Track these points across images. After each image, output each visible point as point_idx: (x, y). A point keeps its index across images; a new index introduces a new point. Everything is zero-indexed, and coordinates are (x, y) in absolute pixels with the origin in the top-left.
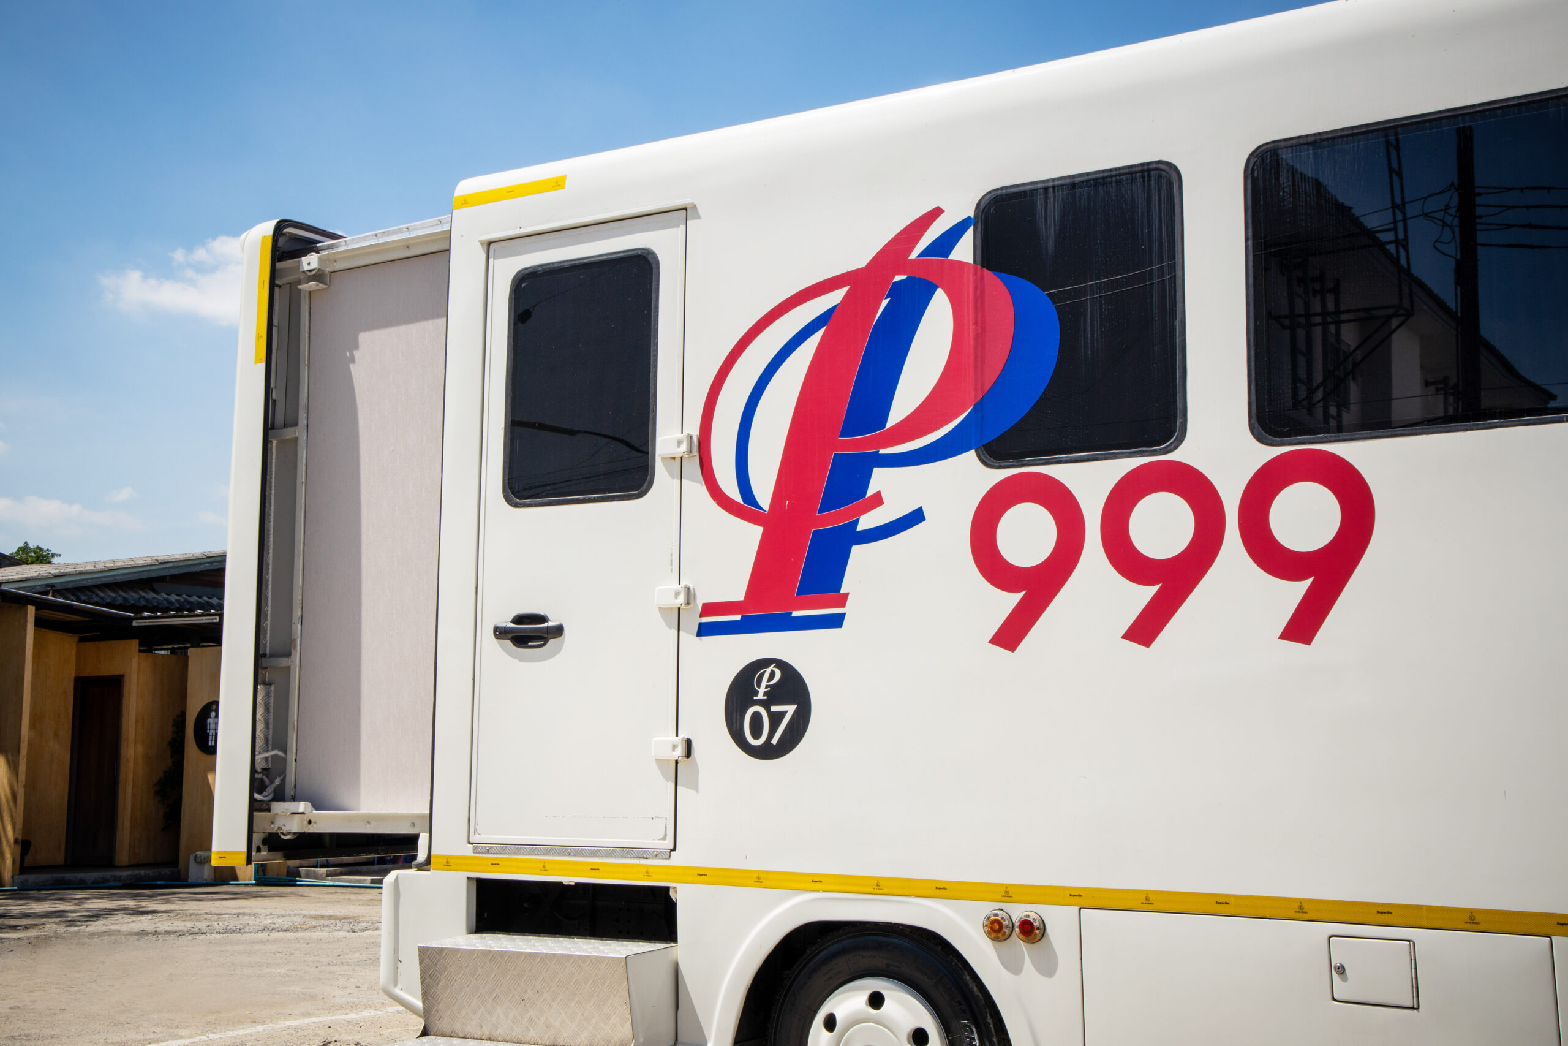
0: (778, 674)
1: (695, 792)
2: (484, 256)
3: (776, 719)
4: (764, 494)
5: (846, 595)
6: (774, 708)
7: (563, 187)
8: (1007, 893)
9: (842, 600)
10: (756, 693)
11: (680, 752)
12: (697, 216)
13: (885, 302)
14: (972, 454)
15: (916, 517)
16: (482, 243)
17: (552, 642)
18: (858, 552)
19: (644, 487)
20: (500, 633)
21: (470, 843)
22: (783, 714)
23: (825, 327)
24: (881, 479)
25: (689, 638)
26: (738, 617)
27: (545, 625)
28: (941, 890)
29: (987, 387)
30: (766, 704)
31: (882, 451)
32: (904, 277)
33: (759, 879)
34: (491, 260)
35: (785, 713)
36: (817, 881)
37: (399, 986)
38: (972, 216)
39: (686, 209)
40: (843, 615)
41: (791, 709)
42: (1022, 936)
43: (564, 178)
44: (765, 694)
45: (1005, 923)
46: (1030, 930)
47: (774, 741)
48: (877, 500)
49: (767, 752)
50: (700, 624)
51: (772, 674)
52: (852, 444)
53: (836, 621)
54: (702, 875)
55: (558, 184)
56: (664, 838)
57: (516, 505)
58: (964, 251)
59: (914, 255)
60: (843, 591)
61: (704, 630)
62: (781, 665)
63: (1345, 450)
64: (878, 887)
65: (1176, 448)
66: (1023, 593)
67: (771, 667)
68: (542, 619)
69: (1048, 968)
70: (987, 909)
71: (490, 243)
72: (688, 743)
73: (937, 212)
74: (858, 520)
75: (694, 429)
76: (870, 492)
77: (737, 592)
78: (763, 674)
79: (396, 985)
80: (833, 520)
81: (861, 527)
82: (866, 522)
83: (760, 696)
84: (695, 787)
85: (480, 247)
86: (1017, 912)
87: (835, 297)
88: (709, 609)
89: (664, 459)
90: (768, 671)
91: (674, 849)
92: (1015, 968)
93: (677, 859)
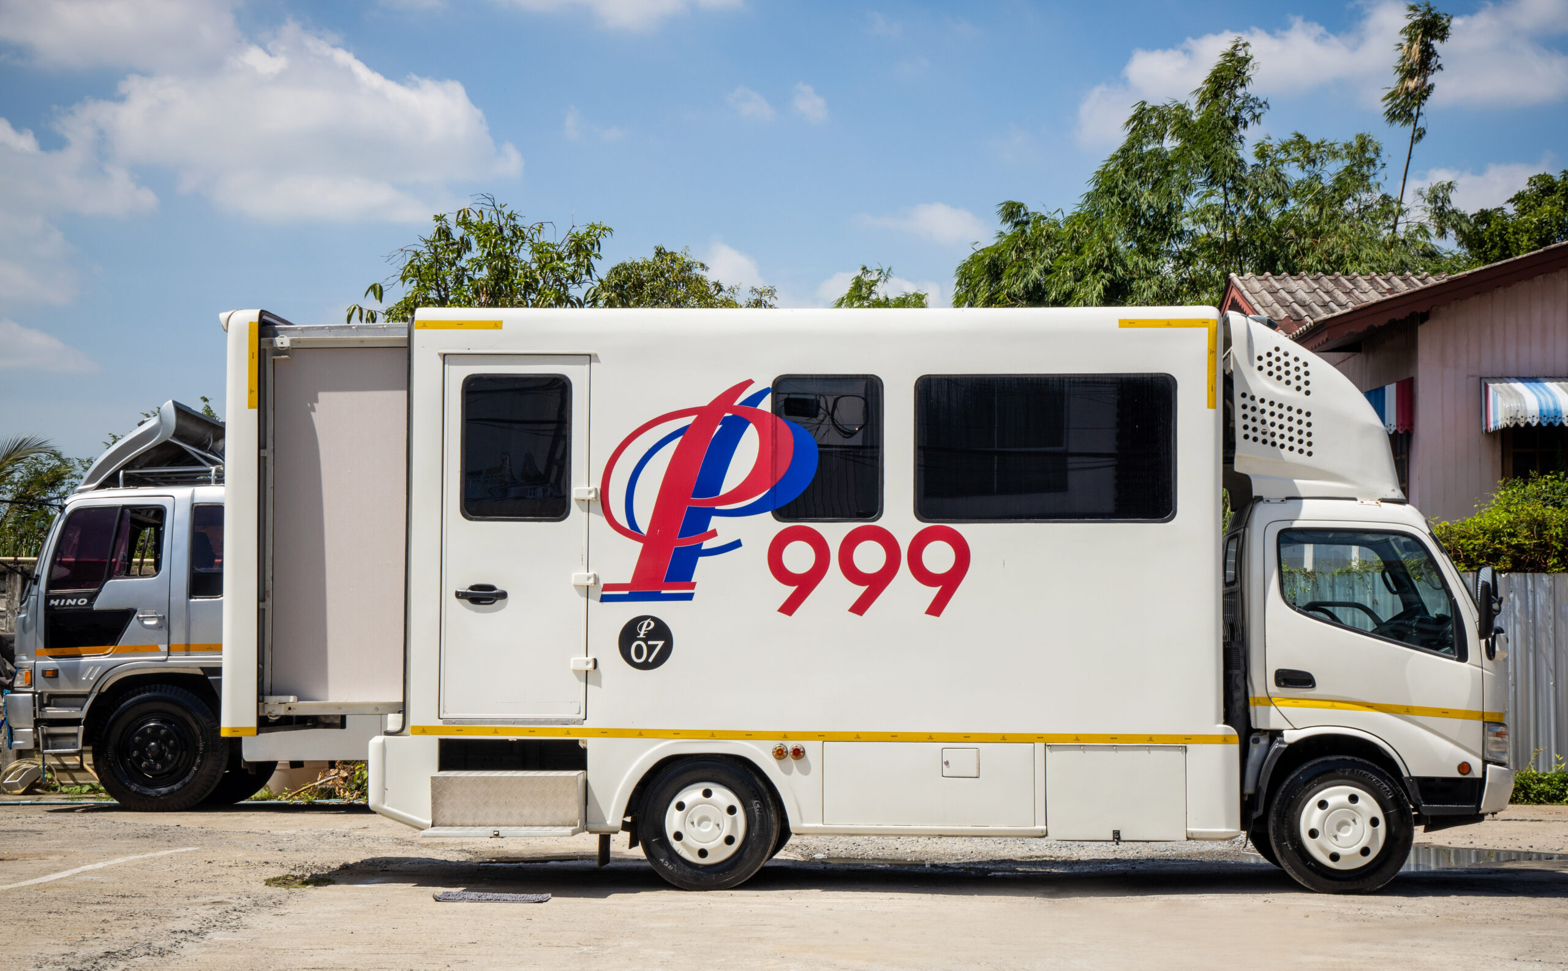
0: (653, 624)
1: (599, 688)
2: (441, 362)
3: (651, 649)
4: (644, 524)
5: (695, 584)
6: (650, 643)
7: (501, 328)
8: (785, 736)
9: (693, 586)
10: (639, 634)
11: (591, 666)
12: (598, 361)
13: (719, 427)
14: (769, 514)
15: (737, 544)
16: (440, 354)
17: (498, 602)
18: (701, 561)
19: (564, 515)
20: (459, 595)
21: (439, 718)
22: (655, 646)
23: (681, 437)
24: (715, 523)
25: (595, 603)
26: (627, 592)
27: (495, 591)
28: (749, 736)
29: (779, 478)
30: (645, 640)
31: (717, 508)
32: (731, 415)
33: (641, 734)
34: (446, 366)
35: (657, 645)
36: (676, 734)
37: (386, 804)
38: (771, 386)
39: (590, 355)
40: (693, 594)
41: (660, 643)
42: (794, 757)
43: (501, 322)
44: (644, 635)
45: (785, 750)
46: (798, 753)
47: (650, 660)
48: (714, 533)
49: (645, 666)
50: (602, 596)
51: (649, 625)
52: (699, 502)
53: (689, 597)
54: (604, 733)
55: (497, 325)
56: (579, 713)
57: (471, 519)
58: (766, 405)
59: (737, 403)
60: (693, 580)
61: (604, 599)
62: (654, 619)
63: (960, 528)
64: (713, 735)
65: (878, 519)
66: (796, 587)
67: (648, 621)
68: (492, 588)
69: (806, 771)
70: (775, 744)
71: (445, 355)
72: (595, 661)
73: (750, 382)
74: (702, 544)
75: (597, 484)
76: (710, 529)
77: (627, 579)
78: (643, 624)
79: (384, 803)
80: (687, 543)
81: (704, 547)
82: (707, 545)
83: (641, 636)
84: (599, 684)
85: (438, 357)
86: (790, 745)
87: (689, 420)
88: (607, 587)
89: (577, 500)
90: (646, 623)
91: (586, 719)
92: (788, 772)
93: (587, 724)
